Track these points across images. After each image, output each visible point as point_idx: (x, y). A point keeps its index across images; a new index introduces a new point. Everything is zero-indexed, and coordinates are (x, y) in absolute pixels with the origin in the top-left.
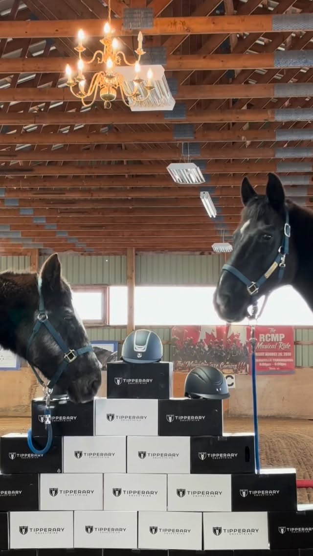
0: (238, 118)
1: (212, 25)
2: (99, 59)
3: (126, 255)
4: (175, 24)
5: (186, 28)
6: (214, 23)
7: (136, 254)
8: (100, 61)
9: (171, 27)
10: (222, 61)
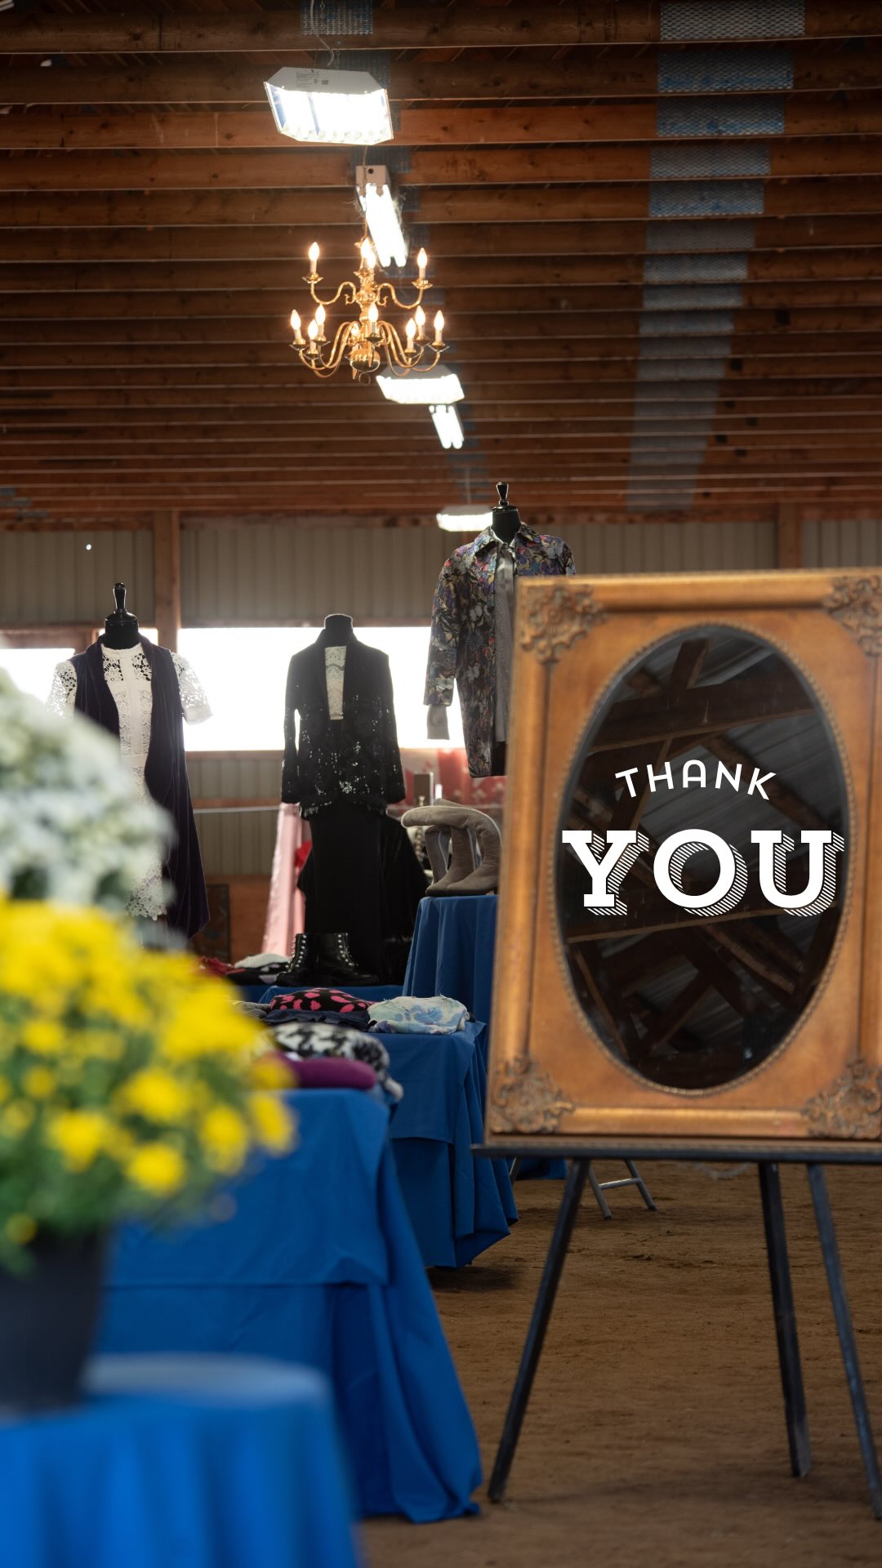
0: (558, 276)
1: (529, 167)
2: (347, 296)
3: (151, 528)
4: (455, 163)
5: (477, 173)
6: (532, 163)
7: (182, 527)
8: (350, 300)
9: (447, 171)
10: (539, 205)
